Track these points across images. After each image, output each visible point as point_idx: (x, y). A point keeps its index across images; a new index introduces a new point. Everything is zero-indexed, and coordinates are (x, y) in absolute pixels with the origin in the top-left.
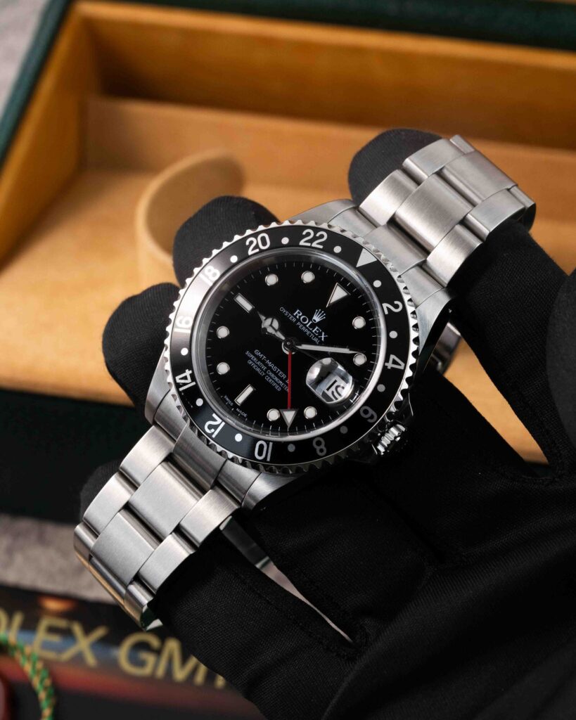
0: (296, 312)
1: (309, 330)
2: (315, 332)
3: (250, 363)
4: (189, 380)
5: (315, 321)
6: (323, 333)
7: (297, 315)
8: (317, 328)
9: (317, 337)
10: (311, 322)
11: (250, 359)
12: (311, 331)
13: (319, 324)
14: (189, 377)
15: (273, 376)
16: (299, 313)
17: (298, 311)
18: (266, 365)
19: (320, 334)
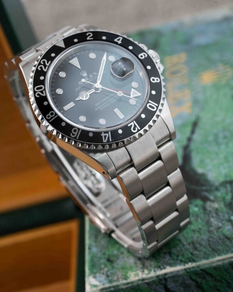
0: (80, 83)
1: (90, 79)
2: (92, 76)
3: (102, 109)
4: (107, 135)
5: (86, 76)
6: (94, 73)
7: (81, 84)
8: (90, 76)
9: (95, 76)
10: (87, 78)
11: (99, 109)
12: (91, 78)
13: (88, 74)
14: (105, 134)
15: (111, 100)
16: (80, 82)
17: (79, 83)
18: (104, 102)
19: (94, 75)
